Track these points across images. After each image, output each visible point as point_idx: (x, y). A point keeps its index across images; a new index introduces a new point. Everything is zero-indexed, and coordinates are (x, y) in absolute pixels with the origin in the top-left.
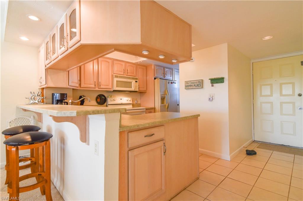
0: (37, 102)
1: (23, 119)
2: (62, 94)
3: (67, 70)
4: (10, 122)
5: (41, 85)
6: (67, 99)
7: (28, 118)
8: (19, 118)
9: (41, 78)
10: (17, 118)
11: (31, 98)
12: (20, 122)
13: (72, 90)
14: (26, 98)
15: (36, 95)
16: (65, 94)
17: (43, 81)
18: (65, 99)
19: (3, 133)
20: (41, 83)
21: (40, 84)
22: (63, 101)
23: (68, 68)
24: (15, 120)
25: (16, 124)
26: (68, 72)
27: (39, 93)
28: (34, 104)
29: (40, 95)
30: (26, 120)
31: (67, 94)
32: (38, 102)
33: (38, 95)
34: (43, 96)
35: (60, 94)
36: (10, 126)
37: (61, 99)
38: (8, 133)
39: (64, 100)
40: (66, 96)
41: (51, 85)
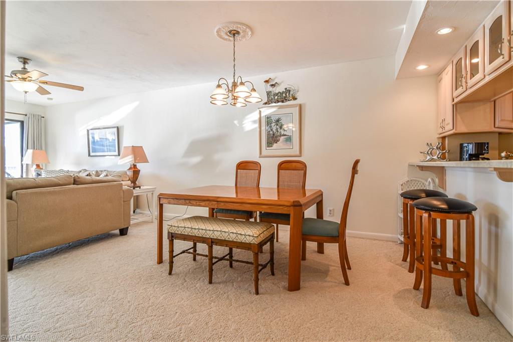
0: (435, 157)
1: (417, 182)
2: (478, 143)
3: (492, 100)
4: (402, 185)
5: (444, 131)
6: (488, 153)
7: (423, 181)
8: (411, 180)
9: (444, 120)
10: (409, 179)
11: (428, 153)
12: (413, 186)
13: (497, 134)
14: (421, 153)
15: (435, 148)
16: (485, 143)
17: (448, 124)
18: (485, 153)
19: (402, 195)
20: (443, 128)
21: (440, 131)
22: (480, 156)
23: (495, 95)
24: (407, 182)
25: (408, 187)
26: (493, 102)
27: (439, 144)
28: (432, 160)
29: (440, 148)
30: (420, 184)
31: (488, 143)
32: (438, 158)
33: (437, 148)
34: (444, 149)
35: (475, 143)
36: (402, 190)
37: (476, 153)
38: (409, 196)
39: (483, 154)
40: (487, 147)
41: (462, 129)
